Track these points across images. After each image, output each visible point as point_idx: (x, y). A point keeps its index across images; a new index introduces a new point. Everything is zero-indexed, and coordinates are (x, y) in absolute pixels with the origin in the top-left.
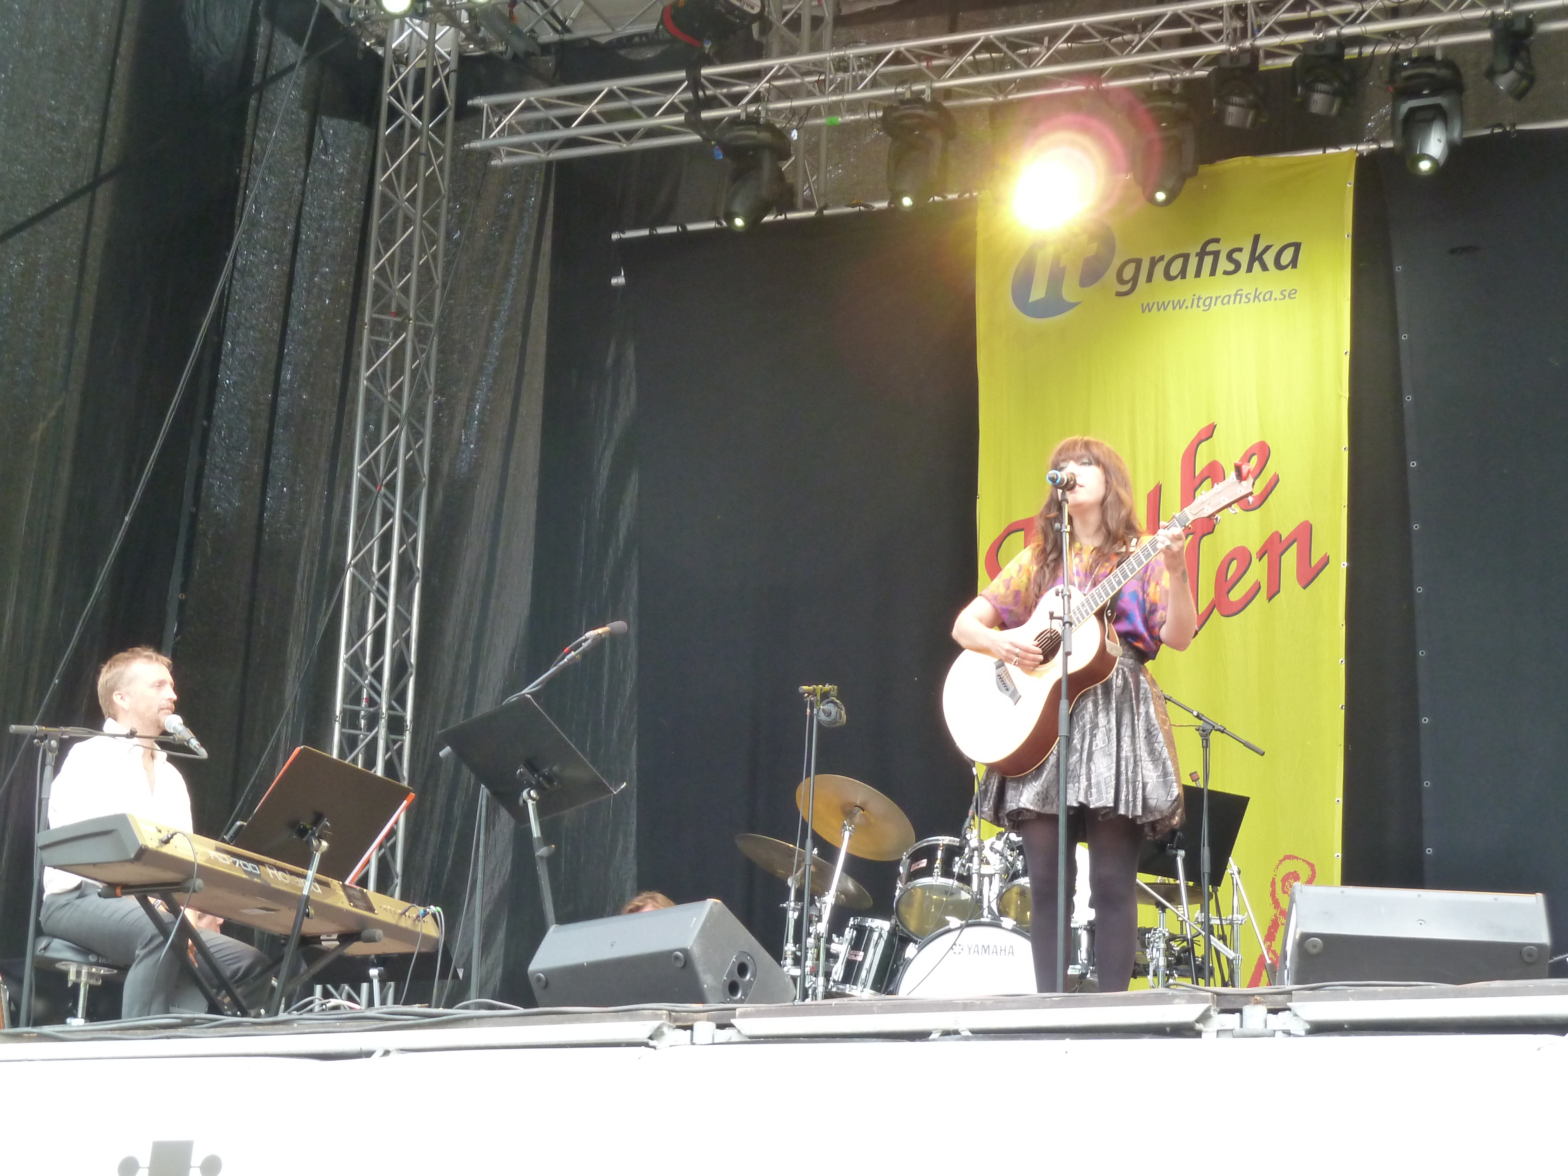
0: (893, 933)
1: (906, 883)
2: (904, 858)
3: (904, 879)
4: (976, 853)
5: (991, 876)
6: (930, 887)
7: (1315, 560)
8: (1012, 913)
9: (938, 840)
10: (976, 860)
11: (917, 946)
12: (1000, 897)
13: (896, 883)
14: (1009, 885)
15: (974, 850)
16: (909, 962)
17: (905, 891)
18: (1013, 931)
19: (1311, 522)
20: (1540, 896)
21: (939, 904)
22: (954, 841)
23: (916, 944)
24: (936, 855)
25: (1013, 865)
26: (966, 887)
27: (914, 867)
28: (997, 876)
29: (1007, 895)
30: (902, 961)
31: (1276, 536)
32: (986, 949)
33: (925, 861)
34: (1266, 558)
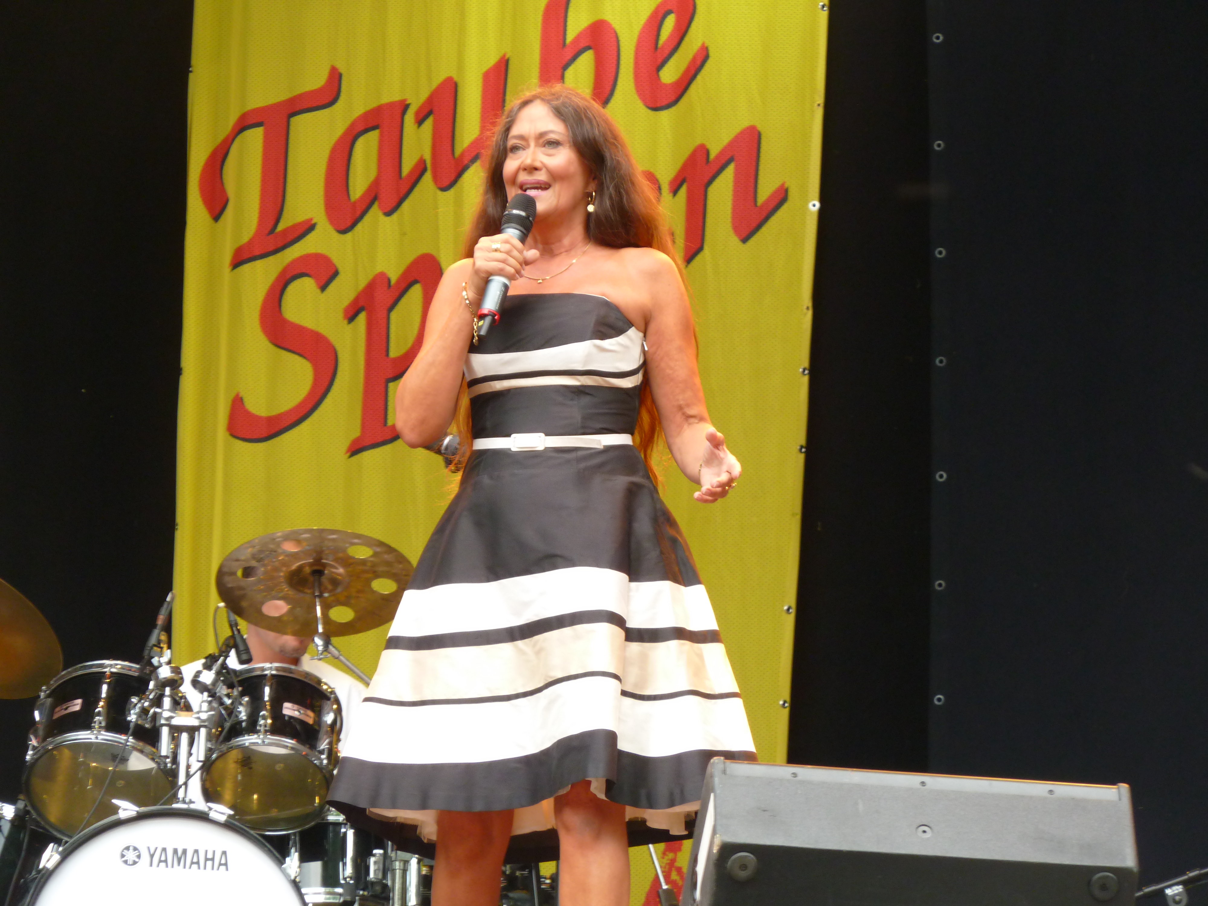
0: (19, 822)
1: (44, 739)
2: (42, 695)
3: (41, 732)
4: (168, 691)
5: (192, 731)
6: (87, 747)
7: (765, 191)
8: (228, 795)
9: (101, 666)
10: (167, 702)
11: (61, 849)
12: (207, 766)
13: (26, 739)
14: (224, 747)
15: (164, 684)
16: (48, 875)
17: (43, 754)
18: (228, 826)
19: (760, 128)
20: (1124, 787)
21: (100, 777)
22: (130, 669)
23: (60, 845)
24: (99, 692)
25: (231, 711)
26: (149, 748)
27: (60, 712)
28: (203, 731)
29: (219, 765)
30: (34, 873)
31: (702, 151)
32: (180, 856)
33: (79, 701)
34: (683, 190)
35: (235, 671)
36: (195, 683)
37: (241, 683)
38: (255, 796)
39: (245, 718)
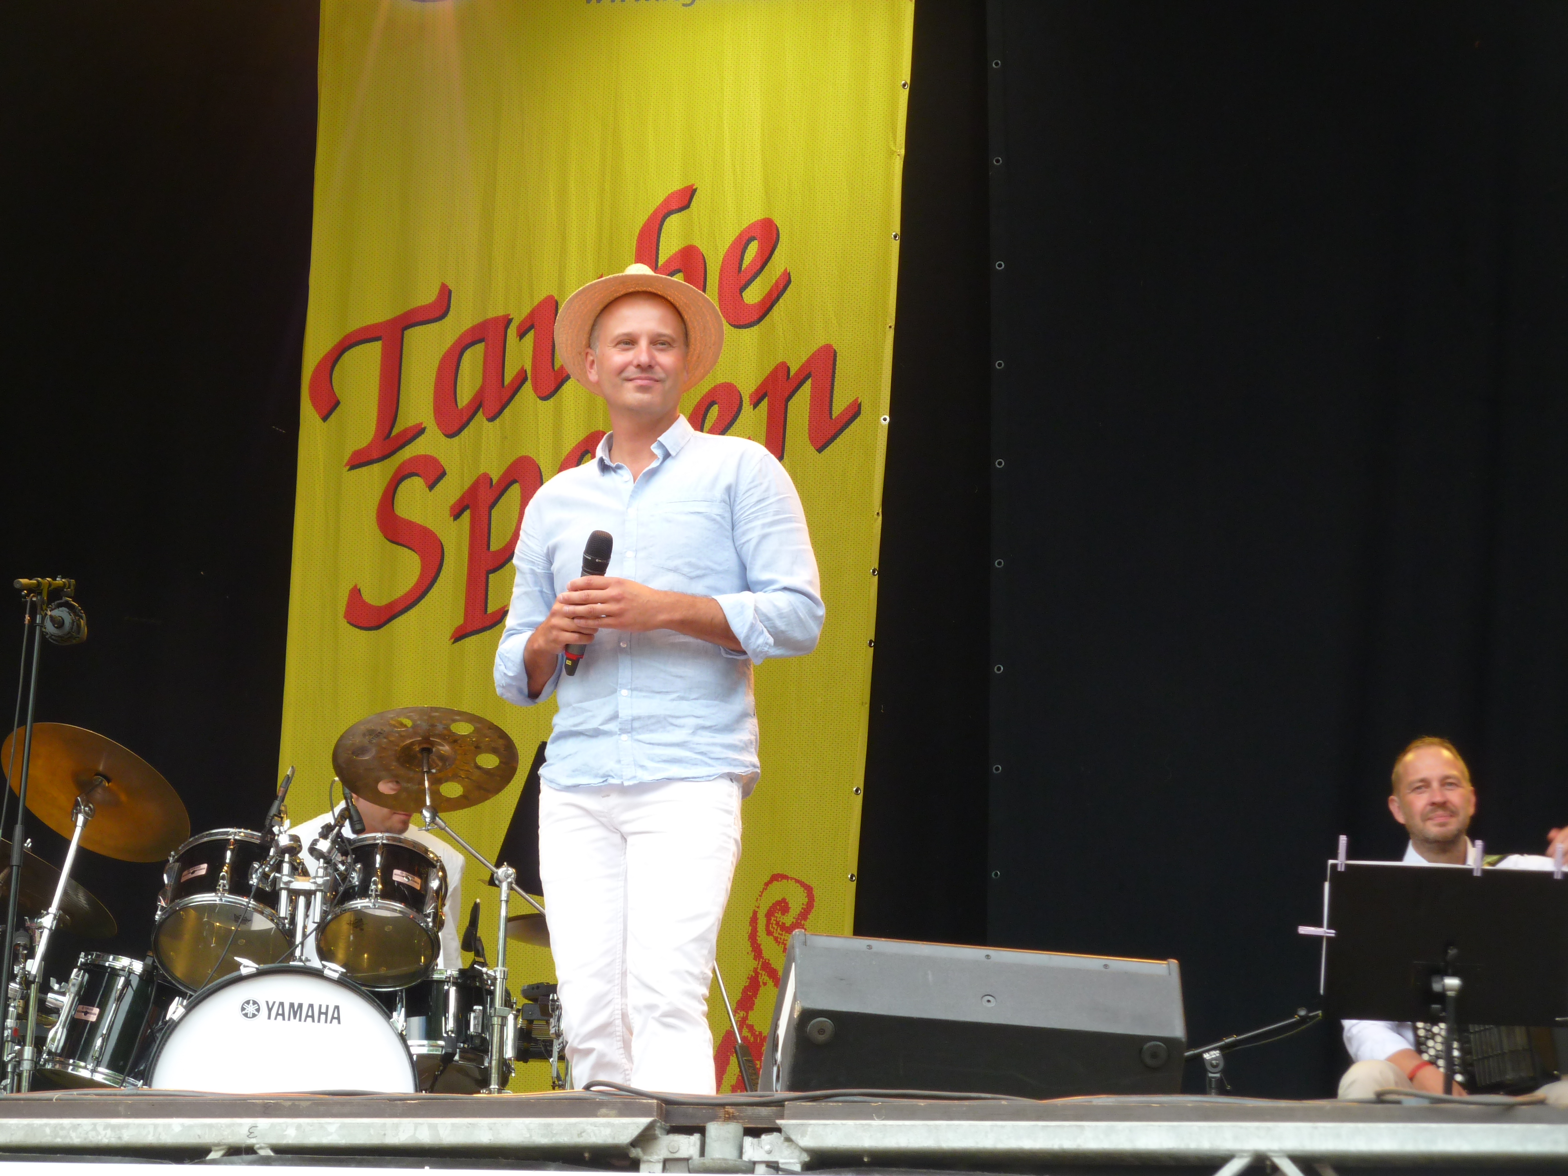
0: (147, 977)
1: (172, 900)
2: (171, 859)
3: (169, 894)
4: (287, 856)
5: (309, 895)
6: (210, 908)
7: (839, 406)
8: (341, 954)
9: (227, 833)
10: (286, 868)
11: (185, 1002)
12: (322, 928)
13: (156, 900)
14: (338, 910)
15: (283, 851)
16: (173, 1026)
17: (172, 915)
18: (342, 982)
19: (835, 347)
20: (1174, 963)
21: (224, 937)
22: (252, 836)
23: (184, 998)
24: (224, 857)
25: (345, 877)
26: (268, 910)
27: (187, 876)
28: (319, 895)
29: (333, 926)
30: (160, 1023)
31: (784, 367)
32: (296, 1010)
33: (205, 866)
34: (765, 403)
35: (349, 840)
36: (313, 850)
37: (355, 851)
38: (366, 956)
39: (357, 883)
